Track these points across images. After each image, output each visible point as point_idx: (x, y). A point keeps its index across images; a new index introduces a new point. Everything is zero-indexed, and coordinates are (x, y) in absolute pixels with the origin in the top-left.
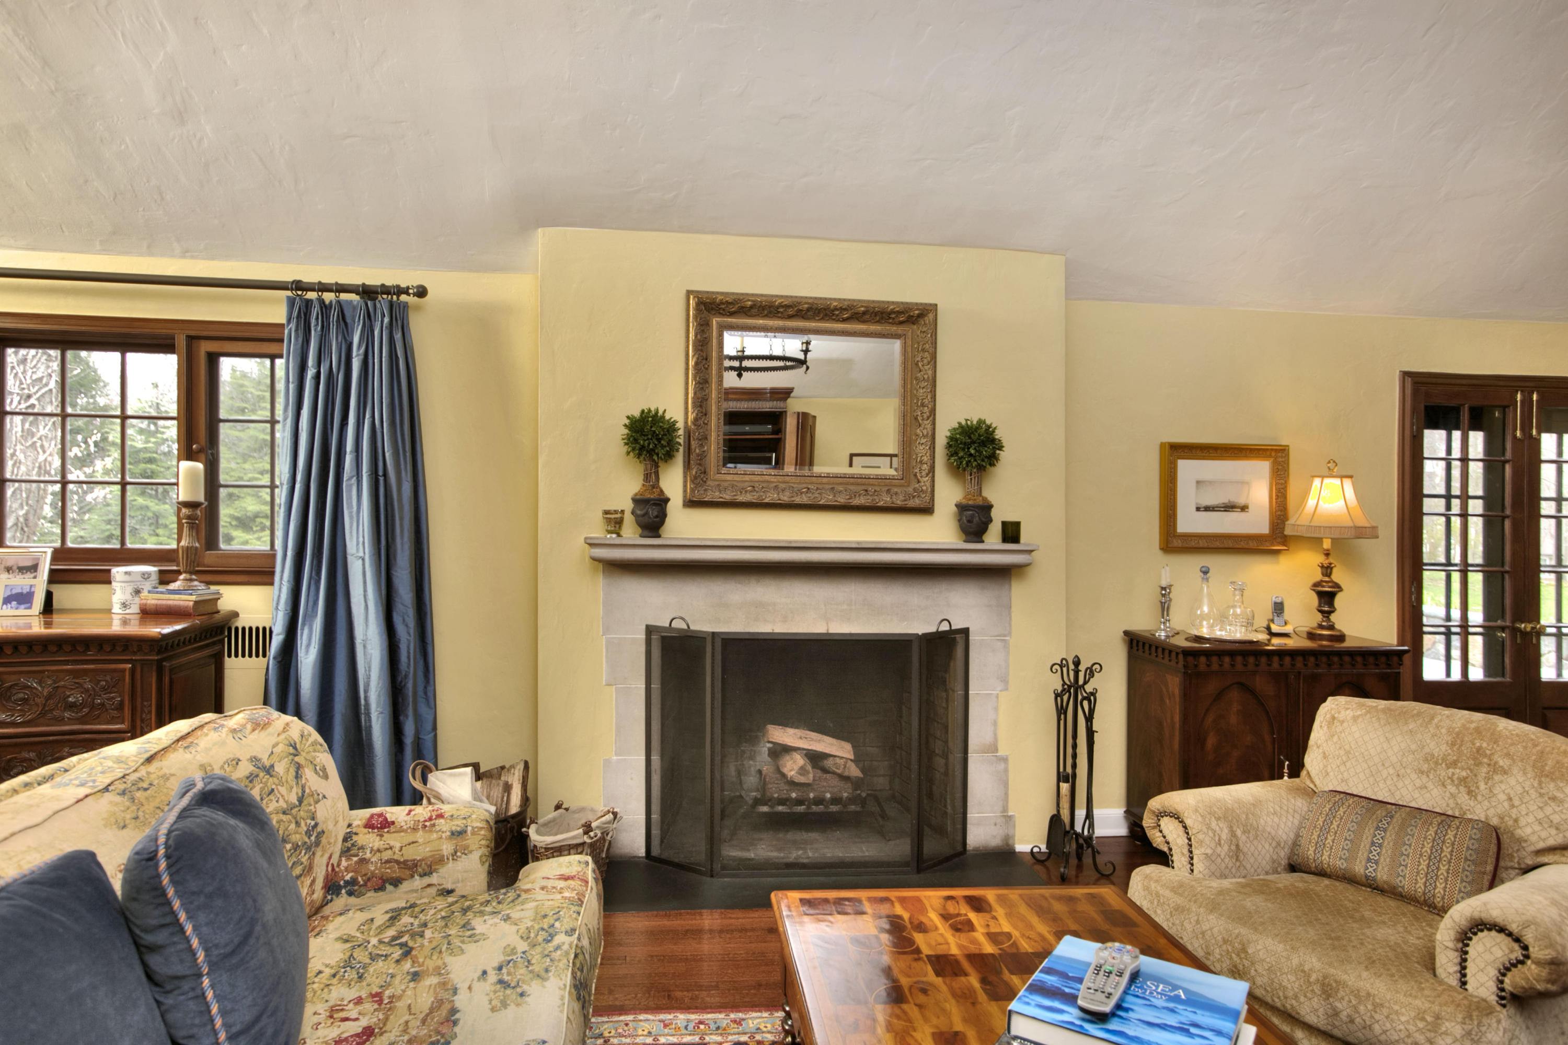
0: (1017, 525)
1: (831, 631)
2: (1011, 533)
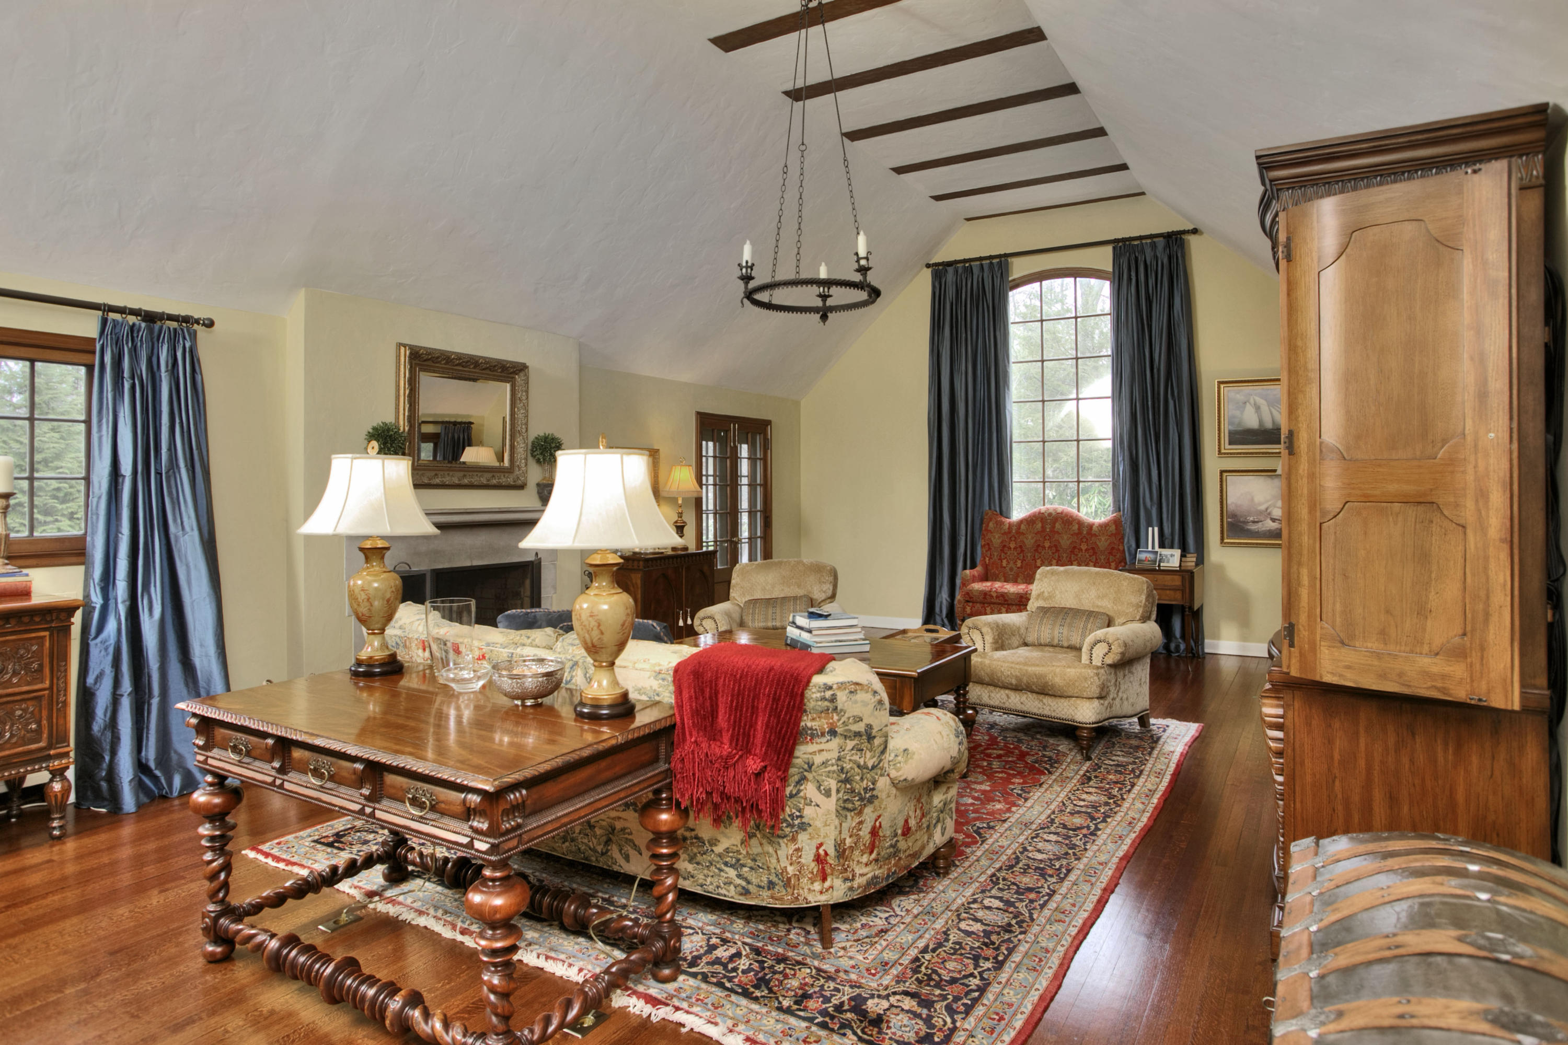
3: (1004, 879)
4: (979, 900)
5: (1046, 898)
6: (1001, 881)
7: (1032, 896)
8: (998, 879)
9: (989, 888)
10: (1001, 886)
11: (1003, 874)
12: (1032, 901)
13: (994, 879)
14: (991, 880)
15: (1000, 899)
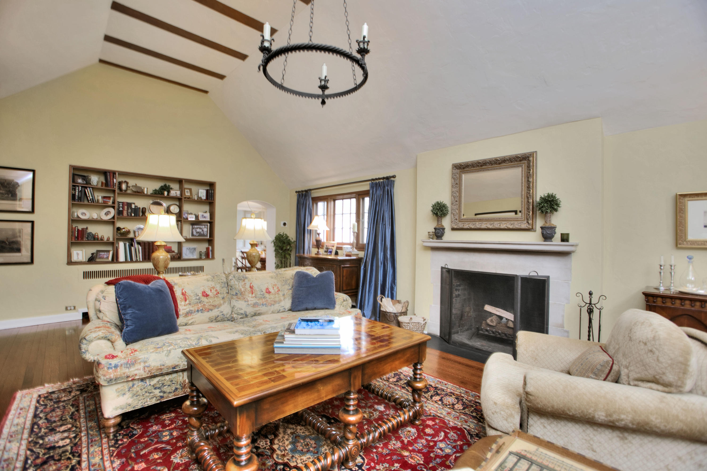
0: (568, 235)
1: (497, 272)
2: (565, 238)
3: (69, 459)
4: (73, 439)
5: (27, 466)
6: (70, 456)
7: (39, 461)
8: (74, 456)
9: (74, 448)
10: (68, 453)
11: (74, 462)
12: (38, 457)
13: (77, 455)
14: (77, 453)
15: (59, 447)
